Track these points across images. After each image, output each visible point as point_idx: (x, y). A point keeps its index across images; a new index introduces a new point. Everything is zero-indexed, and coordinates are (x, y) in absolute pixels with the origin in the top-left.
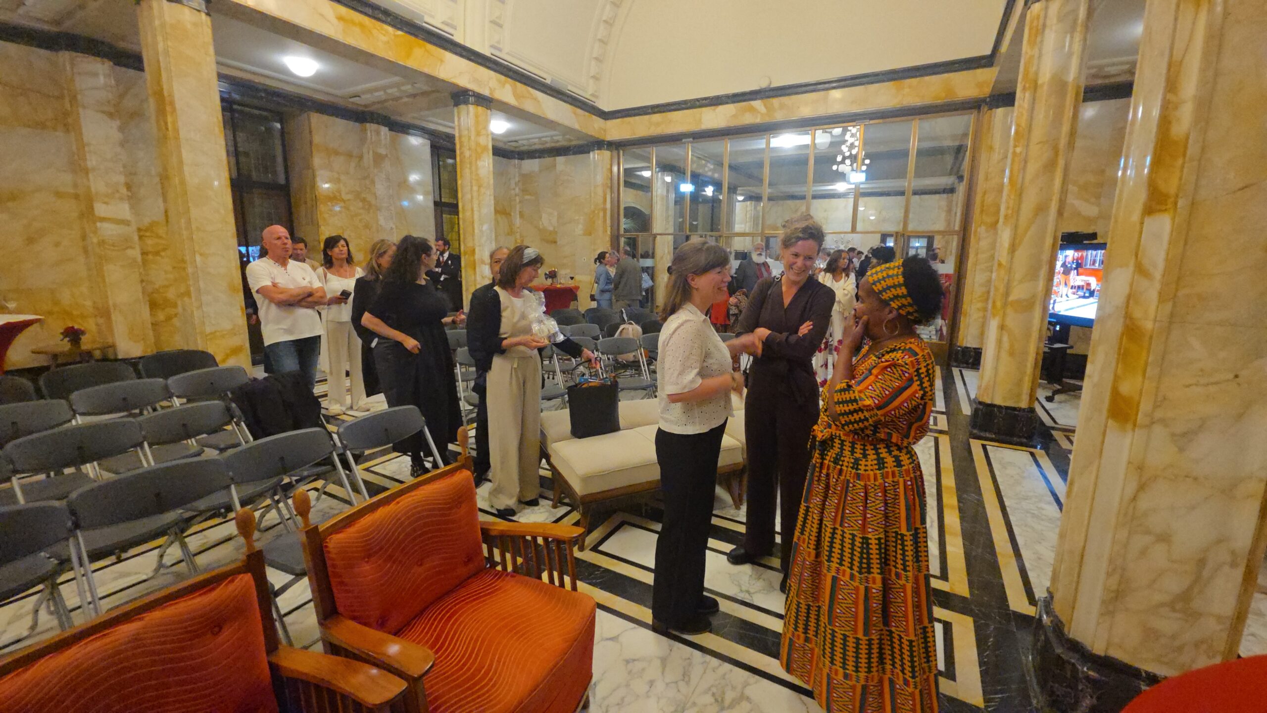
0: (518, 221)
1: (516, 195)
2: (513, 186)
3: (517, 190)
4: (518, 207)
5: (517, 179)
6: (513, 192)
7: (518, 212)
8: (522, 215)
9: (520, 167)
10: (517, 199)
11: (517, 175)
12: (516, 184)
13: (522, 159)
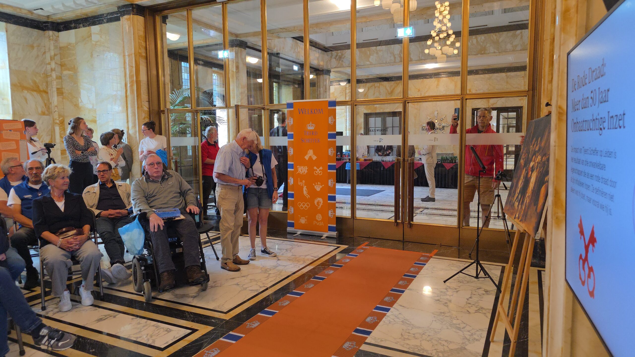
0: (55, 99)
1: (52, 70)
2: (48, 60)
3: (53, 65)
4: (55, 83)
5: (53, 53)
6: (49, 67)
7: (55, 89)
8: (60, 92)
9: (56, 41)
10: (54, 75)
11: (52, 48)
12: (52, 58)
13: (59, 31)
